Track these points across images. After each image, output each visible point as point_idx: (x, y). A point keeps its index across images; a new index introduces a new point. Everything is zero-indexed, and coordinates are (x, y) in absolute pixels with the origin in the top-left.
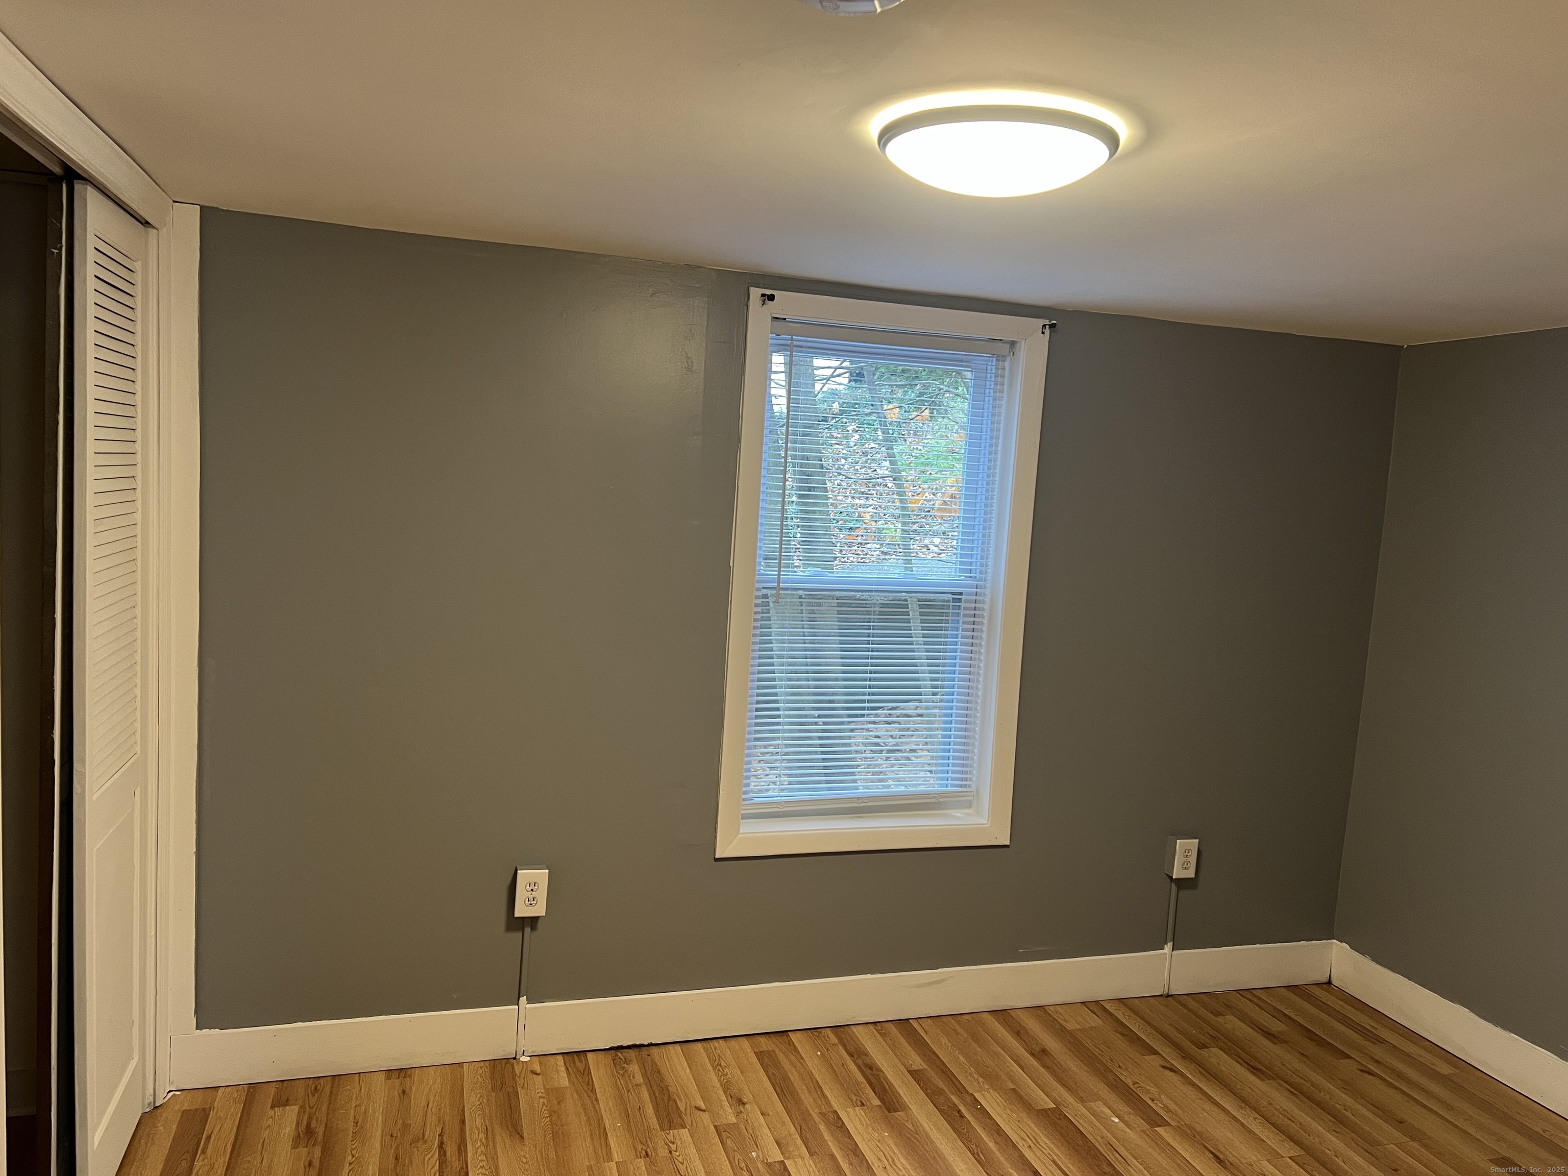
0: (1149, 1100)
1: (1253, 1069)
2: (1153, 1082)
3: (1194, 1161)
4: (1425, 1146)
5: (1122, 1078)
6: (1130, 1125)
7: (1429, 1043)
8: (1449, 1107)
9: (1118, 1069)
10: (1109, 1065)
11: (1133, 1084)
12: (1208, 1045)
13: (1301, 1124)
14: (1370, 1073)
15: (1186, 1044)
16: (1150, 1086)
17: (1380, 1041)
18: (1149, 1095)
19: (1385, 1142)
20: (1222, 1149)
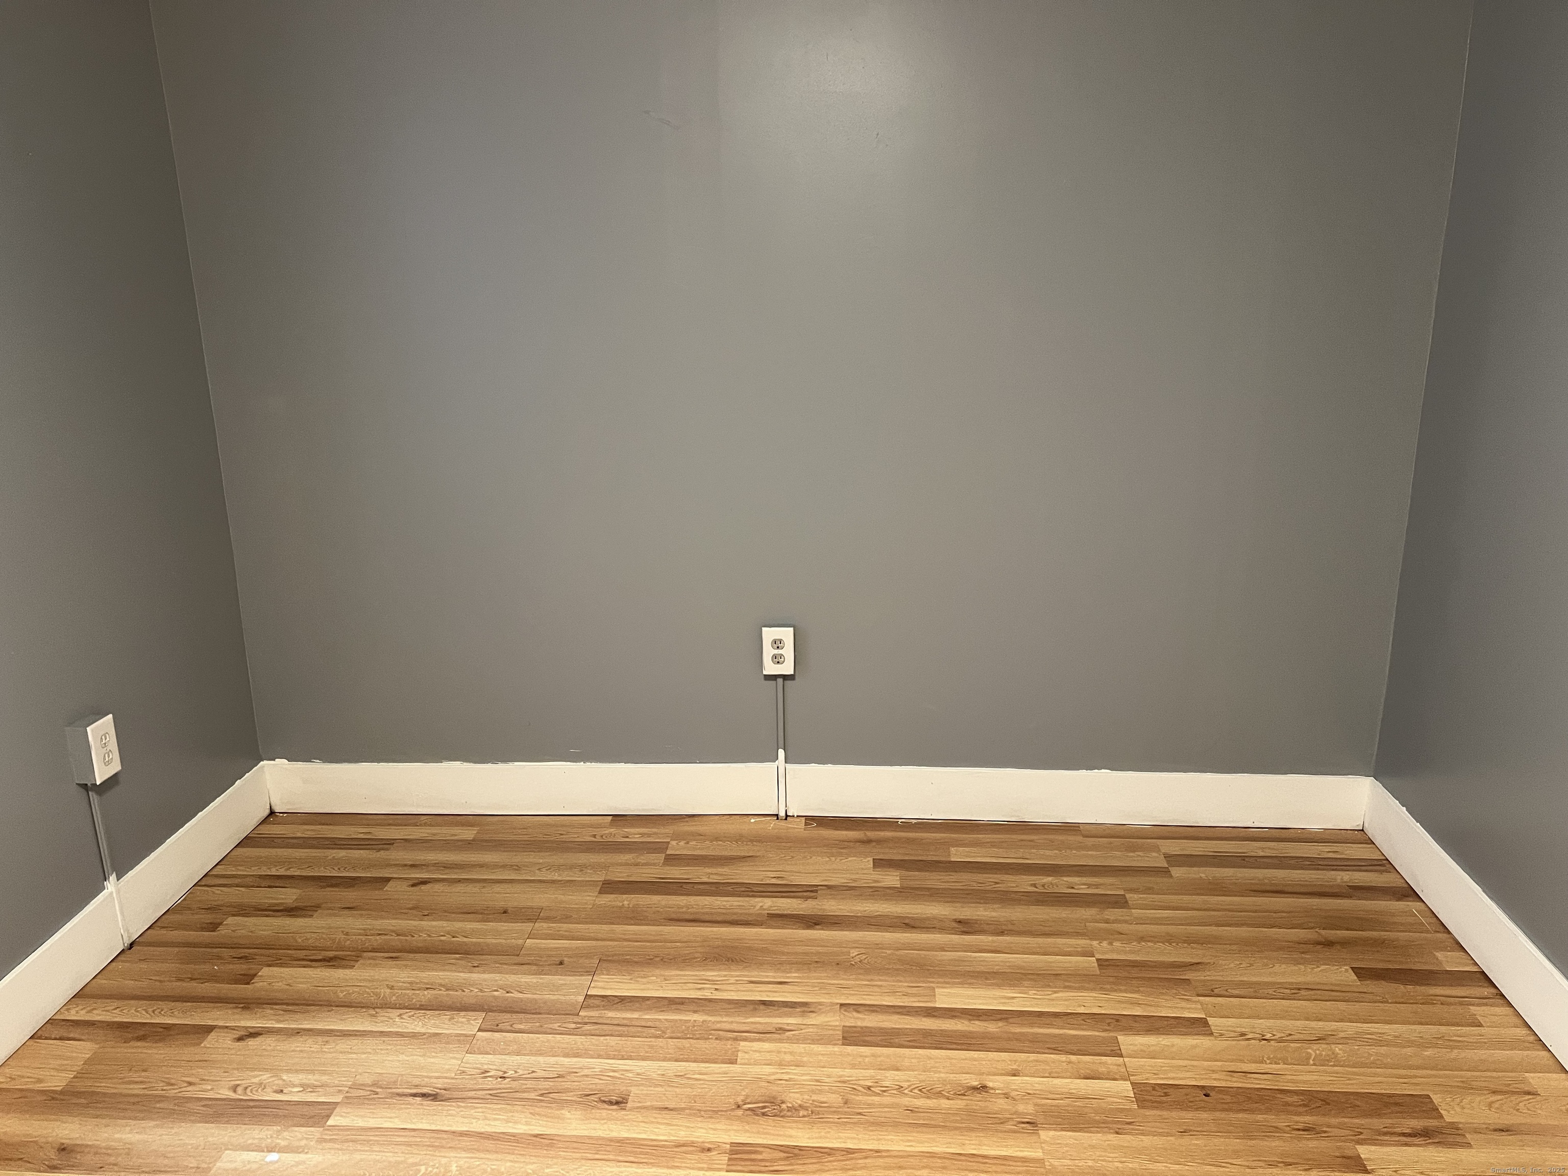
0: (277, 1095)
1: (329, 961)
2: (255, 1070)
3: (412, 1123)
4: (548, 919)
5: (210, 1095)
6: (298, 1147)
7: (426, 817)
8: (517, 868)
9: (189, 1088)
10: (172, 1093)
11: (235, 1091)
12: (252, 972)
13: (443, 986)
14: (424, 882)
15: (226, 989)
16: (255, 1077)
17: (388, 843)
18: (268, 1090)
19: (520, 942)
20: (416, 1081)
